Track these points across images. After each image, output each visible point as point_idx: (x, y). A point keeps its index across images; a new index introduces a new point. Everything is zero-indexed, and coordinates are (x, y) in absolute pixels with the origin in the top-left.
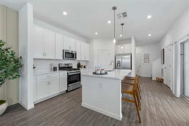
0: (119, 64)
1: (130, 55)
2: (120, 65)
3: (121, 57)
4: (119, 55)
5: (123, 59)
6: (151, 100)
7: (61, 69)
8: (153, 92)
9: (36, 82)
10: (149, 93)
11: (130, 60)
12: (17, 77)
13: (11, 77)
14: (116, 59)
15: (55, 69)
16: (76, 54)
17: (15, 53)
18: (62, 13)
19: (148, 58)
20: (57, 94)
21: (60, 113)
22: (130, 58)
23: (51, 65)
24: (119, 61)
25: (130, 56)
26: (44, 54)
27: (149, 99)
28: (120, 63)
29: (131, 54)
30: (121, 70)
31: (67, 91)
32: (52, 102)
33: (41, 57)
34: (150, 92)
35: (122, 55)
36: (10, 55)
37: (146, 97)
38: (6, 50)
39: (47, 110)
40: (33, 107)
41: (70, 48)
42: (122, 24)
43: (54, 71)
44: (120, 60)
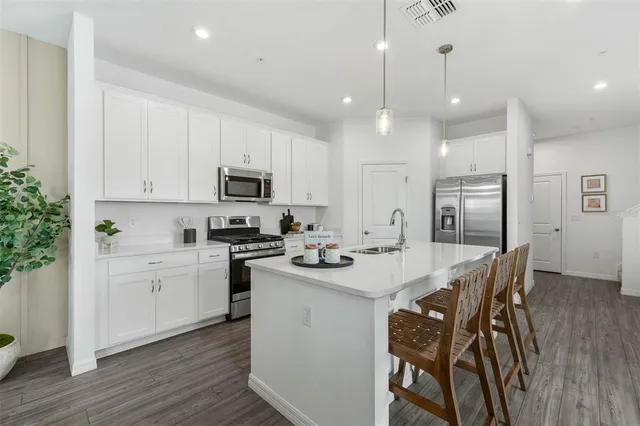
0: (449, 221)
1: (500, 180)
2: (453, 223)
3: (457, 191)
4: (451, 181)
5: (466, 197)
6: (580, 406)
7: (215, 235)
8: (607, 359)
9: (108, 281)
10: (583, 361)
11: (499, 200)
12: (42, 262)
13: (25, 263)
14: (437, 200)
15: (189, 237)
16: (268, 183)
17: (39, 183)
18: (193, 31)
19: (604, 193)
20: (188, 325)
21: (160, 405)
22: (500, 193)
23: (178, 222)
24: (448, 209)
25: (500, 186)
26: (147, 186)
27: (573, 395)
28: (453, 217)
29: (505, 176)
30: (457, 245)
31: (228, 318)
32: (161, 354)
33: (136, 194)
34: (587, 360)
35: (461, 181)
36: (25, 190)
37: (558, 382)
38: (18, 174)
39: (124, 386)
40: (94, 366)
41: (247, 159)
42: (445, 50)
43: (185, 242)
44: (454, 202)
